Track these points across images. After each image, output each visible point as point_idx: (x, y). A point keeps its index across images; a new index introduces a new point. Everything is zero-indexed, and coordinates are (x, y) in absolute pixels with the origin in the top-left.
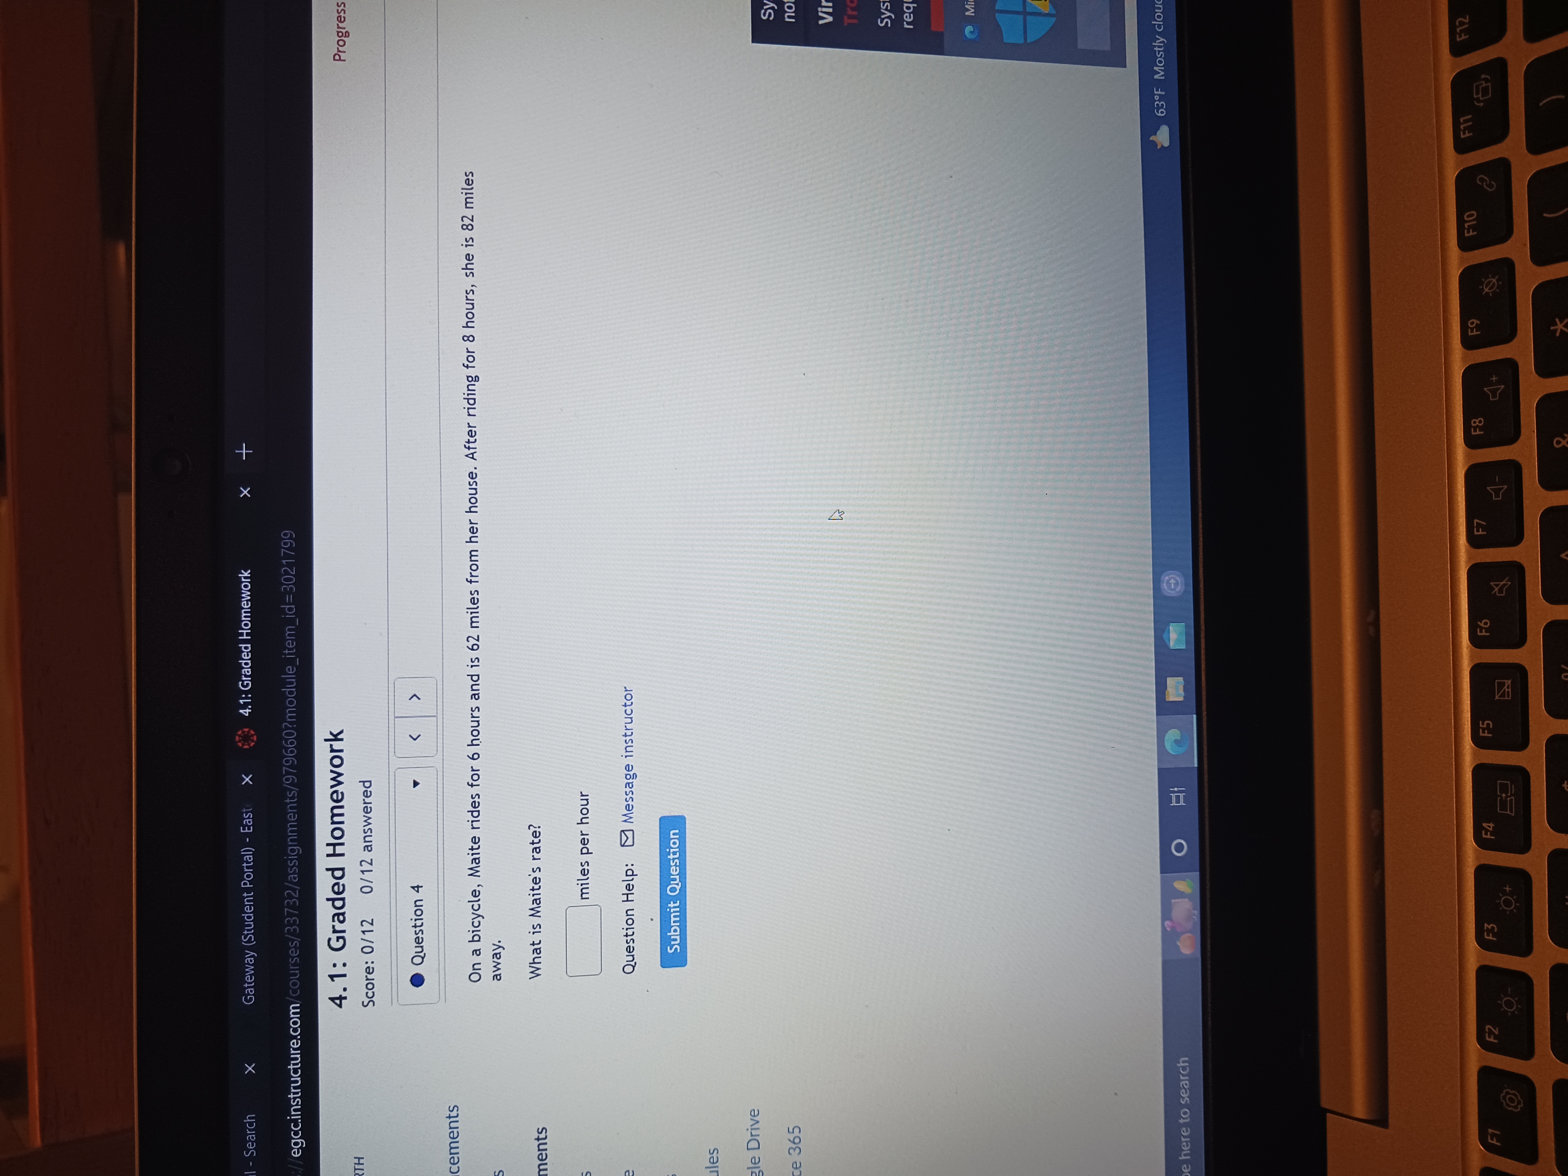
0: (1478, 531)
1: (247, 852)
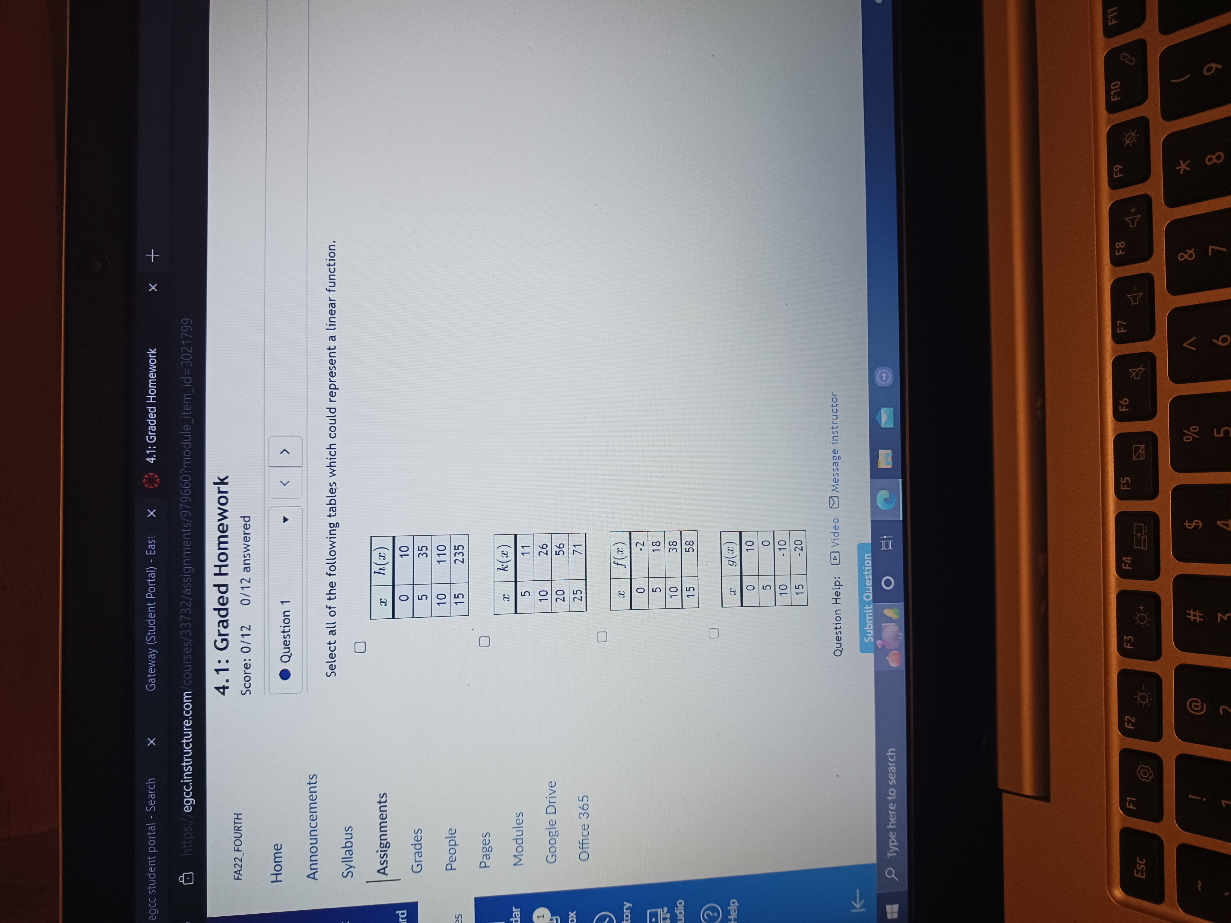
0: (1120, 330)
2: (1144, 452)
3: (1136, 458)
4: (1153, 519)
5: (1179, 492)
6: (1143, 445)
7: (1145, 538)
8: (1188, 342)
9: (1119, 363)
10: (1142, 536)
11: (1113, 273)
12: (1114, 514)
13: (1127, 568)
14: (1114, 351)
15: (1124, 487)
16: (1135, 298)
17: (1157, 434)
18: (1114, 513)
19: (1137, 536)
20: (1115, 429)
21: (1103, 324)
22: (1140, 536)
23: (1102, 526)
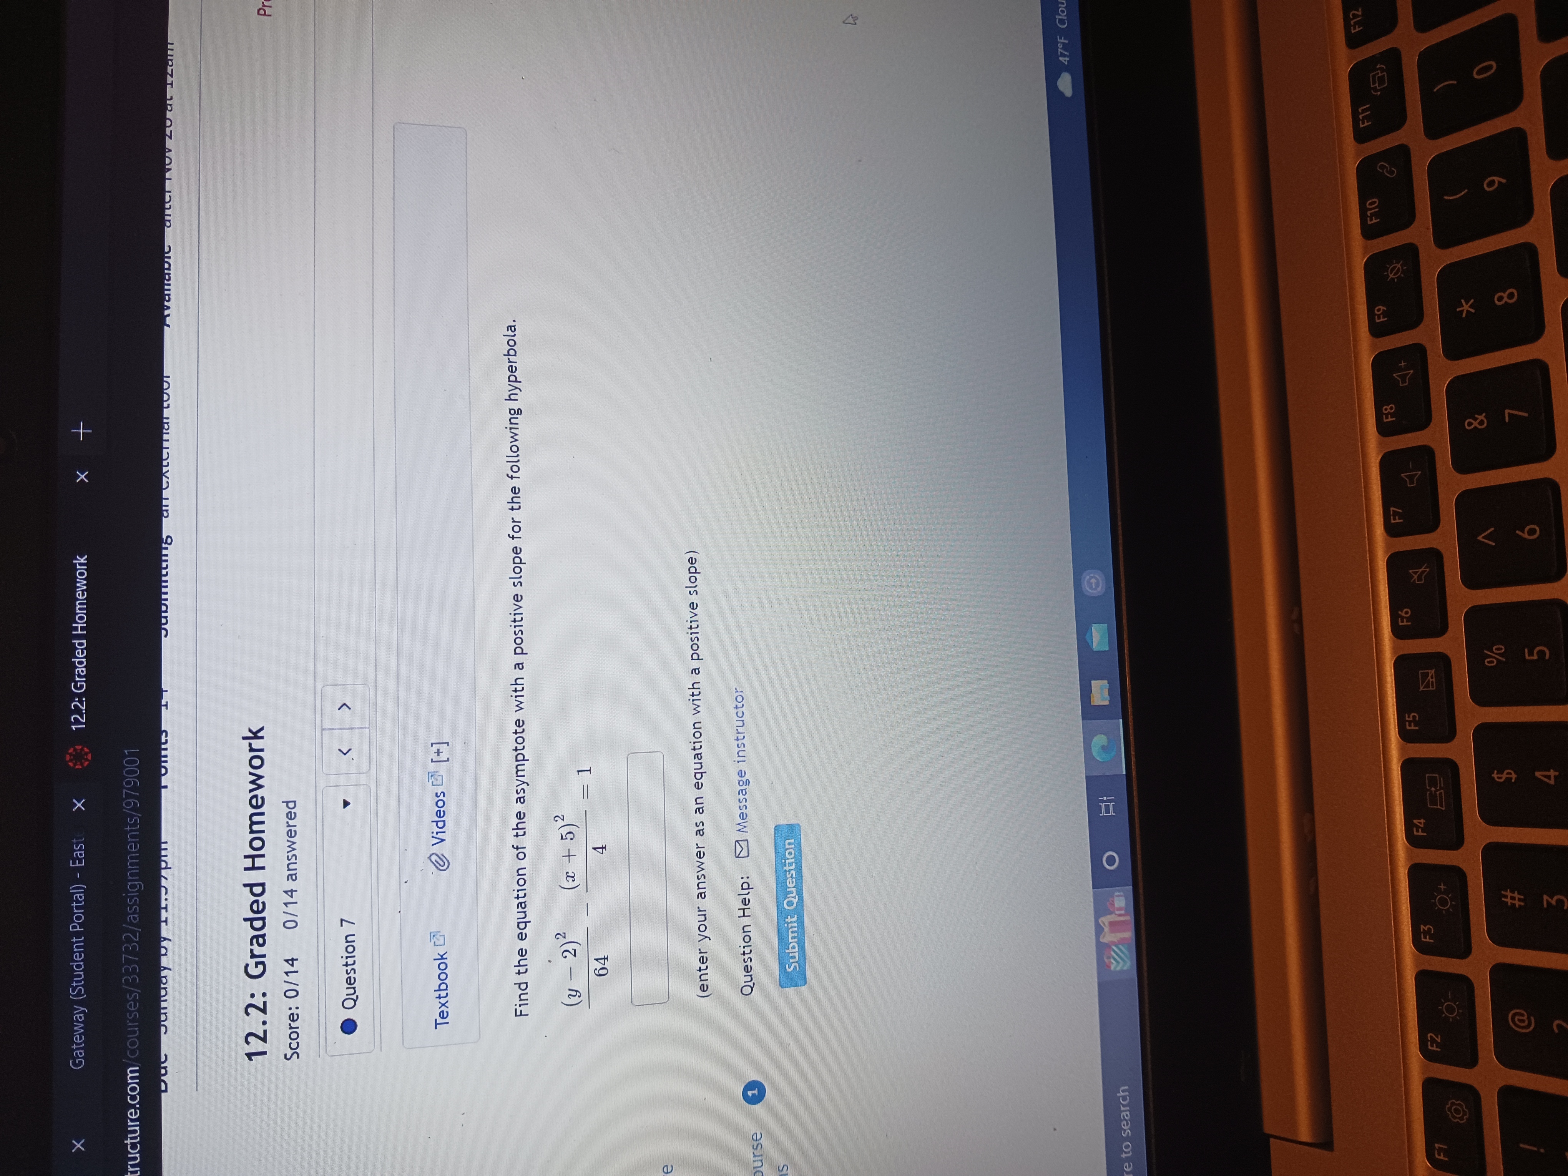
0: (1394, 519)
1: (78, 889)
2: (1434, 680)
3: (1423, 688)
4: (1450, 768)
5: (1483, 732)
6: (1433, 671)
7: (1441, 794)
8: (1483, 535)
9: (1396, 563)
10: (1438, 790)
11: (1380, 444)
12: (1398, 763)
13: (1420, 833)
14: (1388, 546)
15: (1410, 726)
16: (1411, 478)
17: (1450, 655)
18: (1399, 760)
19: (1431, 791)
20: (1394, 649)
21: (1372, 511)
22: (1435, 792)
23: (1384, 778)
